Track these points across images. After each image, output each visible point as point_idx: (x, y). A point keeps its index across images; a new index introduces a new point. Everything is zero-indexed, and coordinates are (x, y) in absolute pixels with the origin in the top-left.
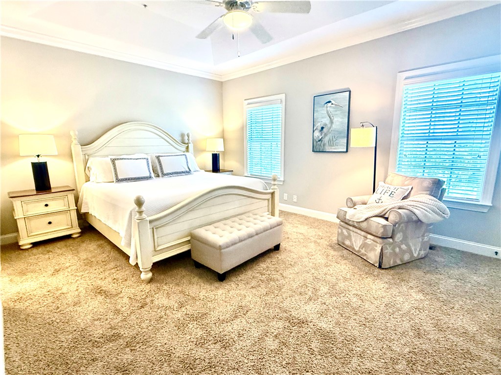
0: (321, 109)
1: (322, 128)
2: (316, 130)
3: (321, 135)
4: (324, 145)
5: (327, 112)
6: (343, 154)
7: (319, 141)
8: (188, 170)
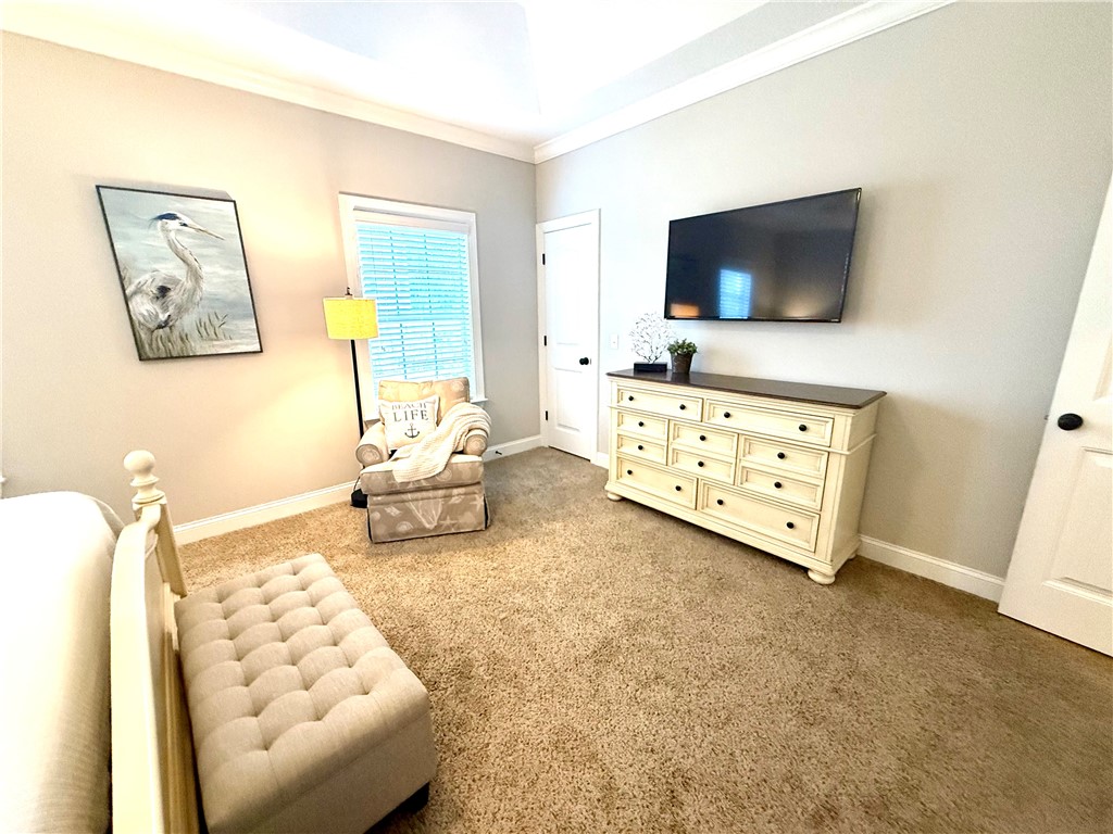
0: (144, 232)
3: (165, 311)
4: (184, 338)
6: (256, 356)
7: (160, 327)
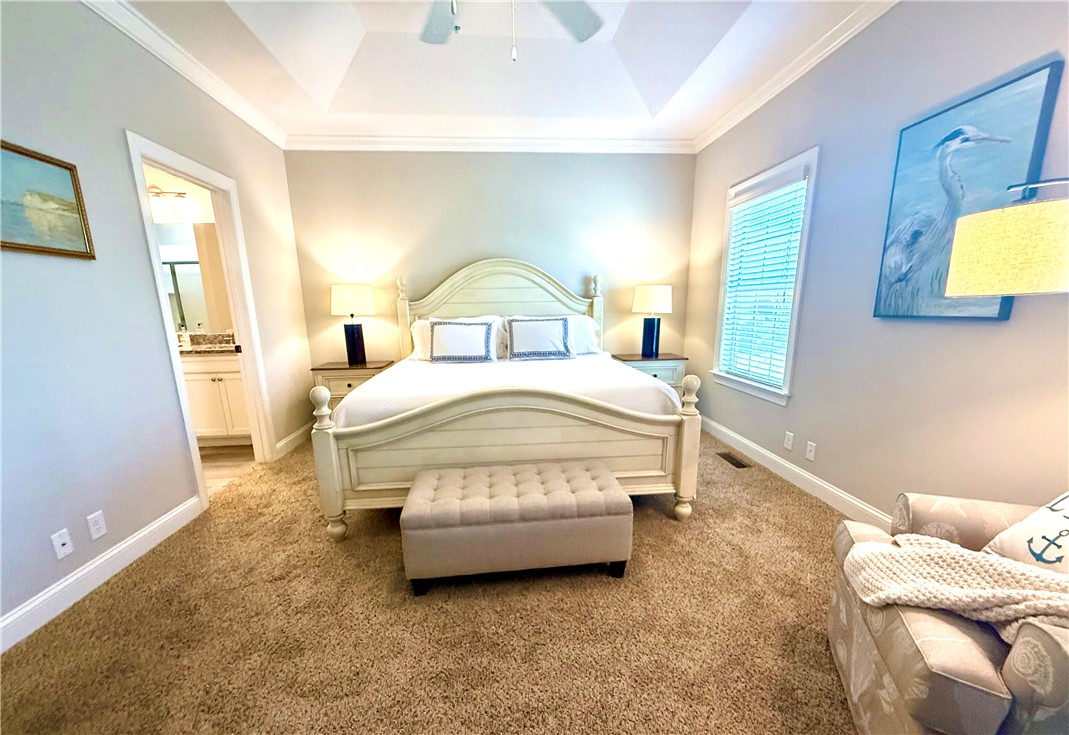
1: (916, 235)
2: (892, 244)
3: (909, 261)
4: (915, 293)
5: (943, 174)
6: (984, 328)
7: (900, 280)
8: (562, 349)
